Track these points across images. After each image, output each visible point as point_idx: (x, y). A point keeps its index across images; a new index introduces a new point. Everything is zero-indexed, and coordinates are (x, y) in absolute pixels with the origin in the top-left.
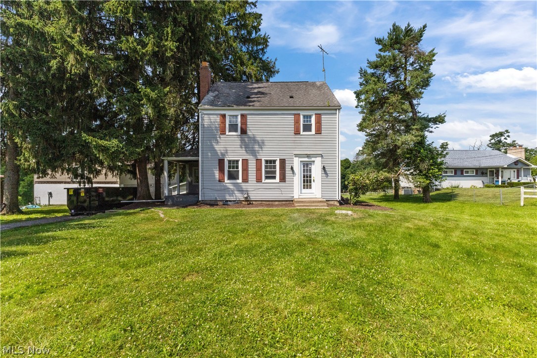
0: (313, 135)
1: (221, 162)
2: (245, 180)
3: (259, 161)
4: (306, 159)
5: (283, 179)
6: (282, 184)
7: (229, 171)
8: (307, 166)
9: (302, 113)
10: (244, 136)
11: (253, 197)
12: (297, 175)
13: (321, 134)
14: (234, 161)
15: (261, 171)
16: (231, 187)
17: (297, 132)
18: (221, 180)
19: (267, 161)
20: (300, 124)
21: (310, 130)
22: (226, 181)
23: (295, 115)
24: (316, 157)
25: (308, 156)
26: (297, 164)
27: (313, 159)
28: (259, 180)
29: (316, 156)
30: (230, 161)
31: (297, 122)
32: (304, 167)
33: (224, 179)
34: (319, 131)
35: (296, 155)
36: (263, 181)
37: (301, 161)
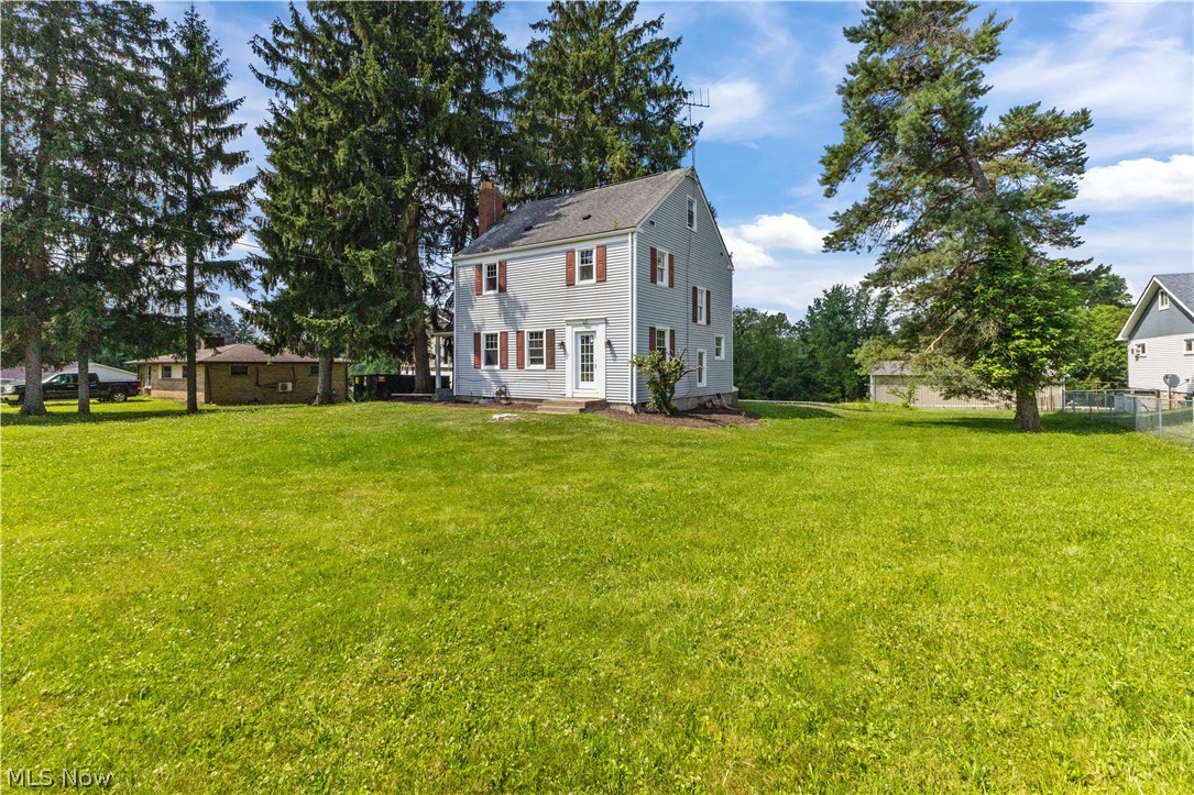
0: (595, 285)
1: (477, 336)
2: (505, 366)
3: (520, 334)
4: (583, 329)
5: (551, 365)
6: (550, 372)
7: (487, 351)
8: (586, 341)
9: (579, 248)
10: (503, 295)
11: (514, 392)
12: (570, 357)
13: (605, 281)
14: (492, 335)
15: (523, 350)
16: (486, 375)
17: (570, 283)
18: (477, 366)
19: (531, 334)
20: (574, 268)
21: (590, 277)
22: (483, 367)
23: (568, 252)
24: (597, 324)
25: (585, 322)
26: (569, 336)
27: (593, 328)
28: (520, 365)
29: (597, 321)
30: (487, 336)
31: (570, 264)
32: (583, 342)
33: (480, 364)
34: (602, 278)
35: (569, 322)
36: (526, 368)
37: (577, 333)
